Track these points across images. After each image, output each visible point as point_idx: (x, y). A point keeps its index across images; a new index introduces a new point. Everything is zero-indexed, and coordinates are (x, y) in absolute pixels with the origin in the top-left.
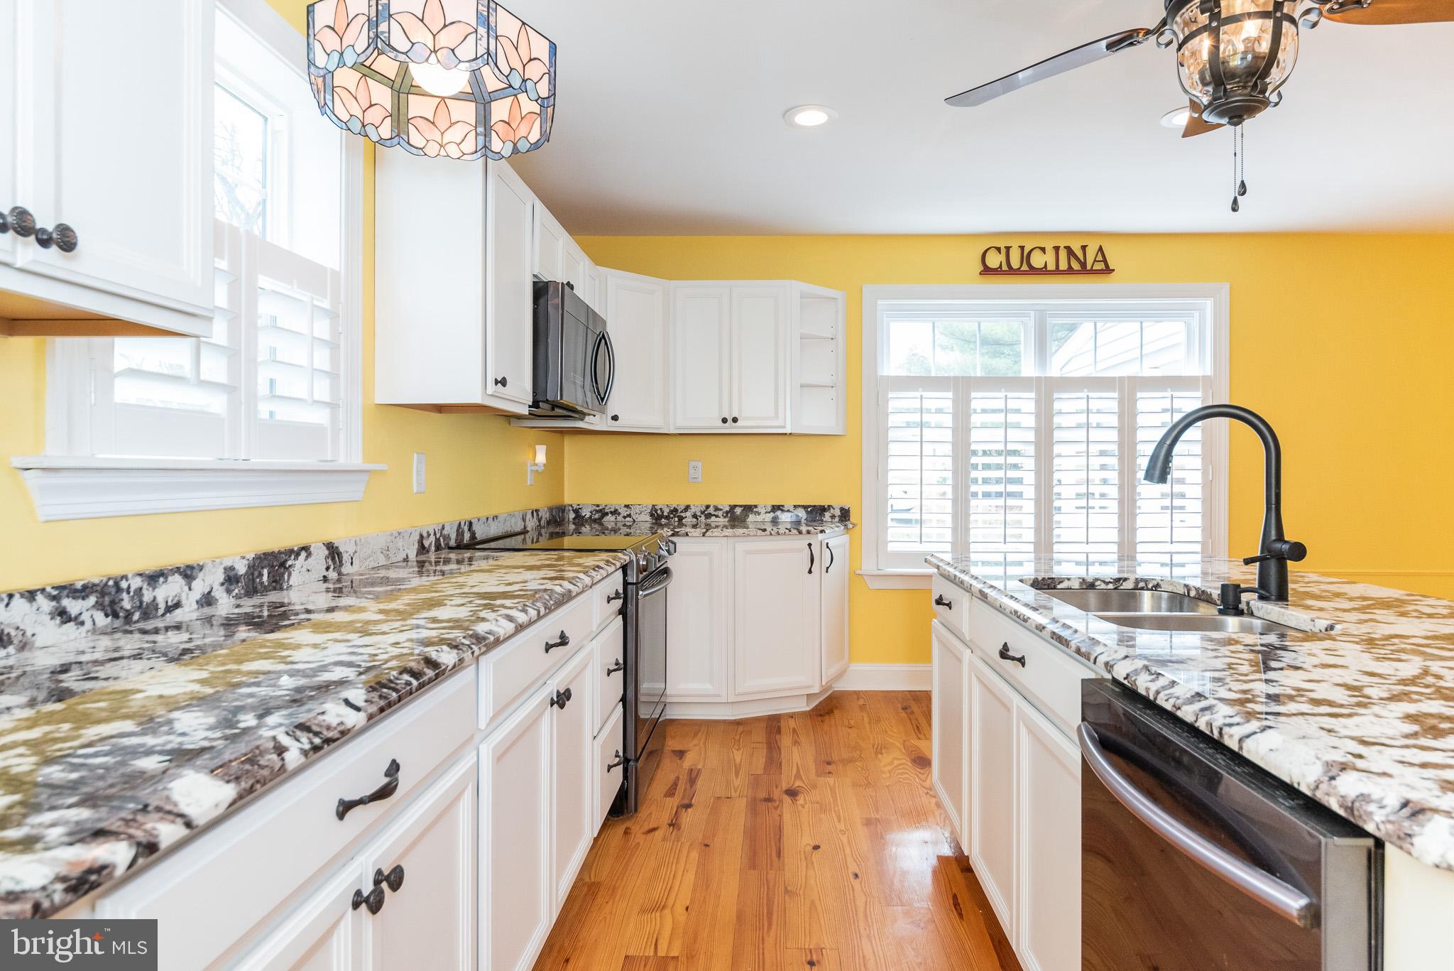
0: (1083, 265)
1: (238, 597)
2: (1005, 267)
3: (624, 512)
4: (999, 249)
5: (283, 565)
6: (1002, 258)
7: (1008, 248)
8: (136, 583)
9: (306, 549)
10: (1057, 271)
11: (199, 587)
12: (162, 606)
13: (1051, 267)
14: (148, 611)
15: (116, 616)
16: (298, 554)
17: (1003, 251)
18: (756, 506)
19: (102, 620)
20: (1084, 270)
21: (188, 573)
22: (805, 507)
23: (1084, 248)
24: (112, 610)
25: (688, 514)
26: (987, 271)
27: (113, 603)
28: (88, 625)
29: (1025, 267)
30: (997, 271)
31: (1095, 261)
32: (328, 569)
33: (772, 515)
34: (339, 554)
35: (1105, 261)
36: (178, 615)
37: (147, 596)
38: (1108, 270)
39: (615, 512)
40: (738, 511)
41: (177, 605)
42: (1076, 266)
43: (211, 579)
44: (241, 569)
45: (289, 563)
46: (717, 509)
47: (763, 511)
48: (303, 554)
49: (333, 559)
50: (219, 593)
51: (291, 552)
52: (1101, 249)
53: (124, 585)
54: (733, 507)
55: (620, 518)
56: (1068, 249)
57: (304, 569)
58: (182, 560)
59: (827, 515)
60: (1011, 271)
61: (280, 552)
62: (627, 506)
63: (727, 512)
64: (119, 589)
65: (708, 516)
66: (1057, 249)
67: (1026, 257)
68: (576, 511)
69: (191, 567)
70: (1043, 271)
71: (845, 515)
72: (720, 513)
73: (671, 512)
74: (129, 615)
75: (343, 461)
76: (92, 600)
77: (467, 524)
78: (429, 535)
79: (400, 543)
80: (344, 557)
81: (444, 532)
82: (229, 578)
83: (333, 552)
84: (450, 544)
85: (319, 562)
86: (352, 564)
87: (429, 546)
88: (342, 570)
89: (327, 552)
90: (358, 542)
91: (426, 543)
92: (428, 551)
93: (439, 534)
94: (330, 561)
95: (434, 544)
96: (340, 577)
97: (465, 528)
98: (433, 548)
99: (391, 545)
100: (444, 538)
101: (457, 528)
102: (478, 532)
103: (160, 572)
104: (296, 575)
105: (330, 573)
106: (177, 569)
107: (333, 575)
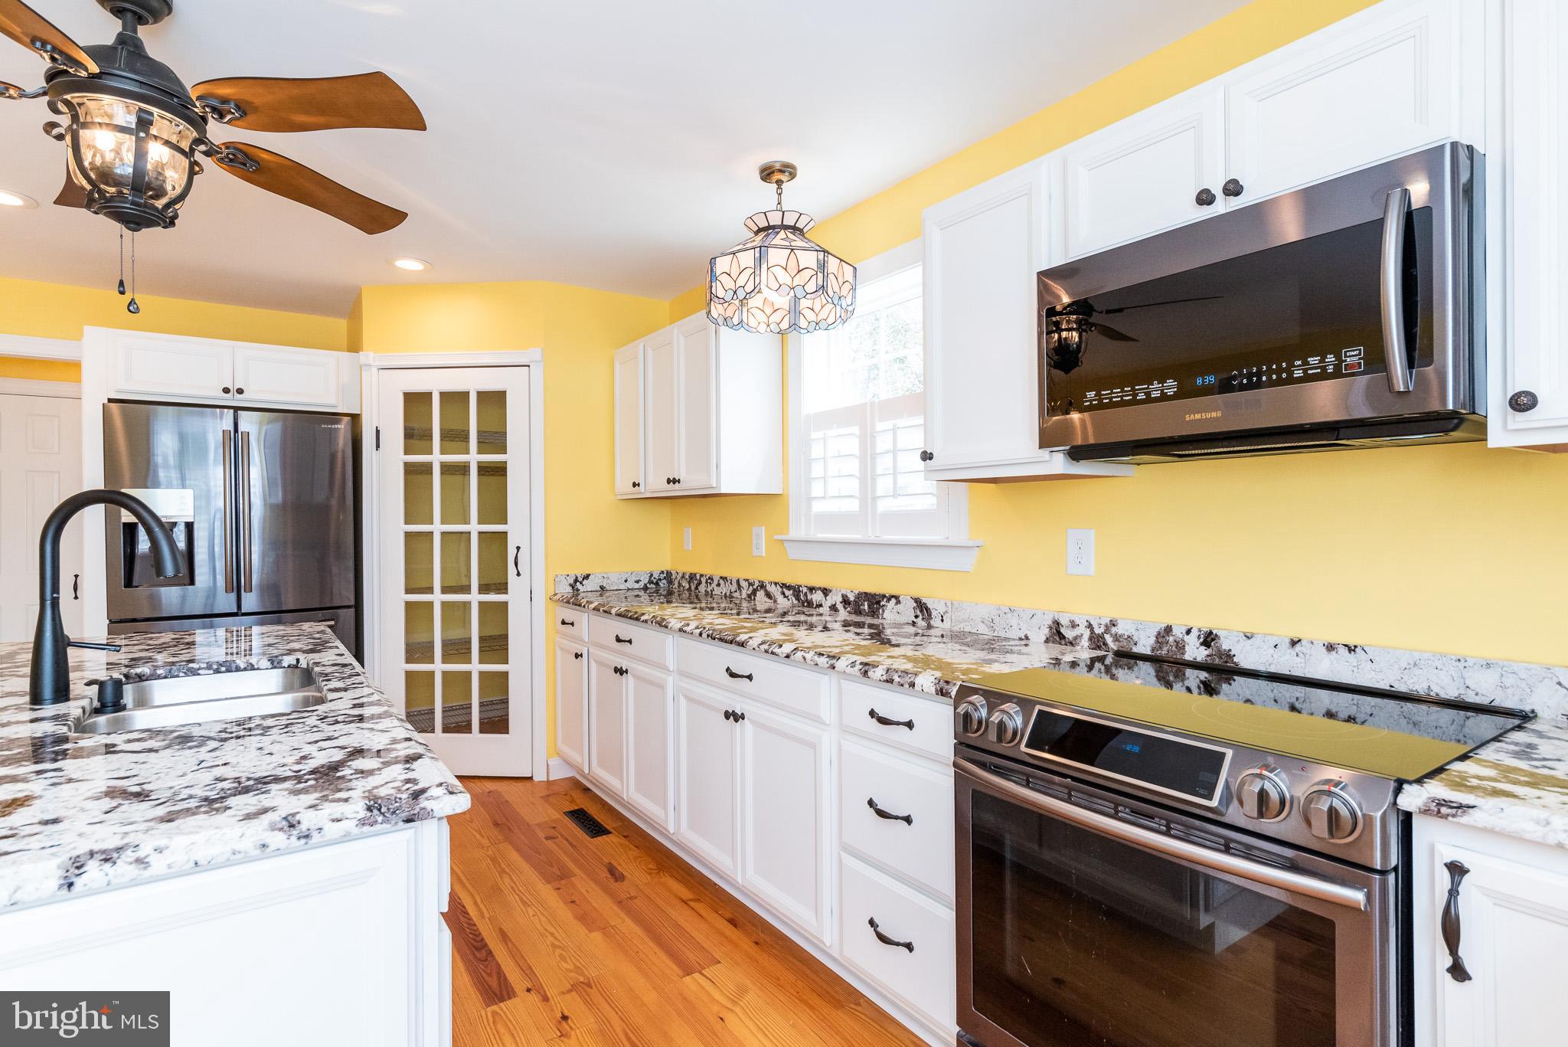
1: (849, 612)
5: (878, 603)
8: (805, 590)
9: (898, 599)
11: (830, 600)
14: (810, 604)
15: (799, 601)
16: (889, 600)
19: (794, 599)
21: (826, 592)
32: (916, 617)
34: (927, 609)
36: (821, 610)
37: (809, 596)
41: (821, 605)
43: (835, 598)
44: (852, 598)
45: (882, 603)
48: (893, 601)
49: (921, 611)
50: (840, 606)
51: (884, 596)
57: (895, 611)
58: (823, 585)
61: (875, 594)
64: (799, 590)
69: (827, 590)
74: (803, 603)
75: (956, 538)
76: (791, 592)
77: (1195, 633)
78: (1074, 625)
79: (1014, 622)
80: (934, 613)
81: (1114, 630)
82: (846, 601)
83: (921, 607)
84: (1135, 650)
85: (907, 610)
86: (942, 621)
87: (1076, 638)
88: (932, 622)
89: (915, 605)
90: (949, 604)
91: (1069, 634)
92: (1071, 643)
93: (1102, 630)
94: (919, 613)
95: (1090, 639)
96: (929, 627)
97: (1187, 638)
98: (1085, 642)
99: (997, 620)
100: (1117, 638)
101: (1159, 633)
102: (1245, 658)
103: (814, 588)
104: (889, 612)
105: (919, 620)
106: (820, 588)
107: (921, 623)
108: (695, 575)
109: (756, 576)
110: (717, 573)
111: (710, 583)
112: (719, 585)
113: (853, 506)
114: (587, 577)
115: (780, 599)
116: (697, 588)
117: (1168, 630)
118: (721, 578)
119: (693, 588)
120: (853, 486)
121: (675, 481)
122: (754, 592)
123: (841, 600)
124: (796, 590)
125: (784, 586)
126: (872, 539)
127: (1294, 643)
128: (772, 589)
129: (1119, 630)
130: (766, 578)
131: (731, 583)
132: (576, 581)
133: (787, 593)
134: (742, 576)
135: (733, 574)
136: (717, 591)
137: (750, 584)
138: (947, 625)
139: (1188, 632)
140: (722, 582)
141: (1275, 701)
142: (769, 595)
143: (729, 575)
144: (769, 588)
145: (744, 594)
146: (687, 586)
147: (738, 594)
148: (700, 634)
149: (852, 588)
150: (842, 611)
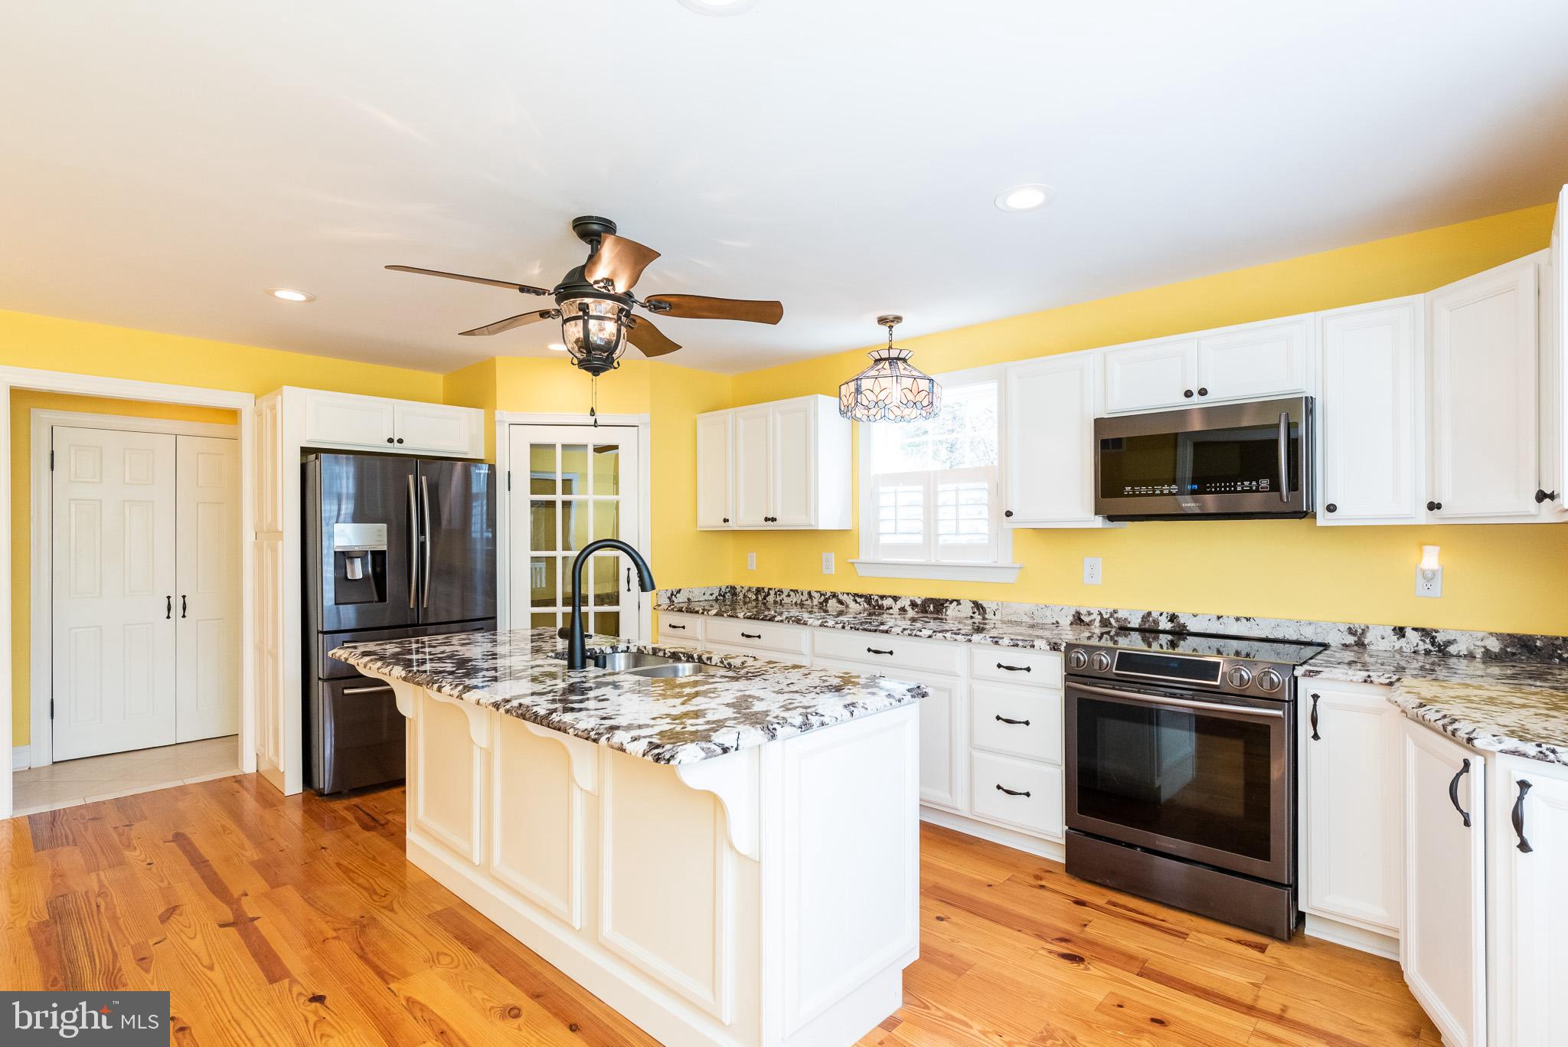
1: (916, 612)
5: (943, 605)
8: (876, 598)
9: (959, 602)
11: (900, 604)
12: (886, 607)
14: (881, 607)
15: (870, 606)
16: (951, 602)
19: (865, 604)
21: (895, 599)
24: (870, 603)
27: (869, 601)
28: (863, 606)
32: (974, 613)
34: (983, 608)
36: (891, 611)
37: (880, 602)
41: (891, 608)
43: (906, 603)
44: (919, 602)
45: (945, 605)
48: (955, 603)
49: (978, 609)
50: (908, 608)
51: (947, 600)
53: (873, 597)
57: (956, 610)
58: (893, 594)
61: (939, 599)
64: (871, 598)
69: (896, 597)
74: (874, 607)
75: (1002, 562)
76: (863, 599)
77: (1165, 615)
78: (1089, 614)
79: (1048, 613)
80: (988, 610)
81: (1116, 615)
82: (913, 604)
83: (978, 606)
84: (1129, 626)
85: (967, 609)
86: (995, 615)
87: (1091, 621)
88: (986, 616)
89: (973, 605)
90: (1000, 604)
91: (1086, 619)
92: (1088, 625)
93: (1108, 616)
94: (976, 610)
95: (1100, 621)
96: (984, 619)
97: (1160, 618)
98: (1097, 623)
99: (1036, 612)
100: (1117, 620)
101: (1144, 616)
102: (1193, 627)
103: (885, 596)
104: (951, 611)
105: (976, 615)
106: (890, 596)
107: (978, 618)
108: (763, 588)
109: (828, 589)
110: (786, 587)
111: (779, 595)
112: (789, 596)
113: (918, 539)
114: (679, 591)
115: (852, 605)
116: (765, 598)
117: (1149, 614)
118: (791, 590)
119: (760, 599)
120: (919, 526)
121: (774, 520)
122: (826, 601)
123: (909, 603)
124: (868, 599)
125: (856, 595)
126: (933, 561)
127: (1219, 618)
128: (844, 598)
129: (1119, 615)
130: (838, 590)
131: (802, 594)
132: (672, 594)
133: (859, 600)
134: (813, 589)
135: (804, 587)
136: (787, 600)
137: (821, 595)
138: (998, 616)
139: (1161, 614)
140: (792, 593)
141: (1209, 648)
142: (841, 602)
143: (800, 589)
144: (841, 597)
145: (816, 602)
146: (754, 597)
147: (809, 602)
148: (843, 627)
149: (919, 596)
150: (911, 613)
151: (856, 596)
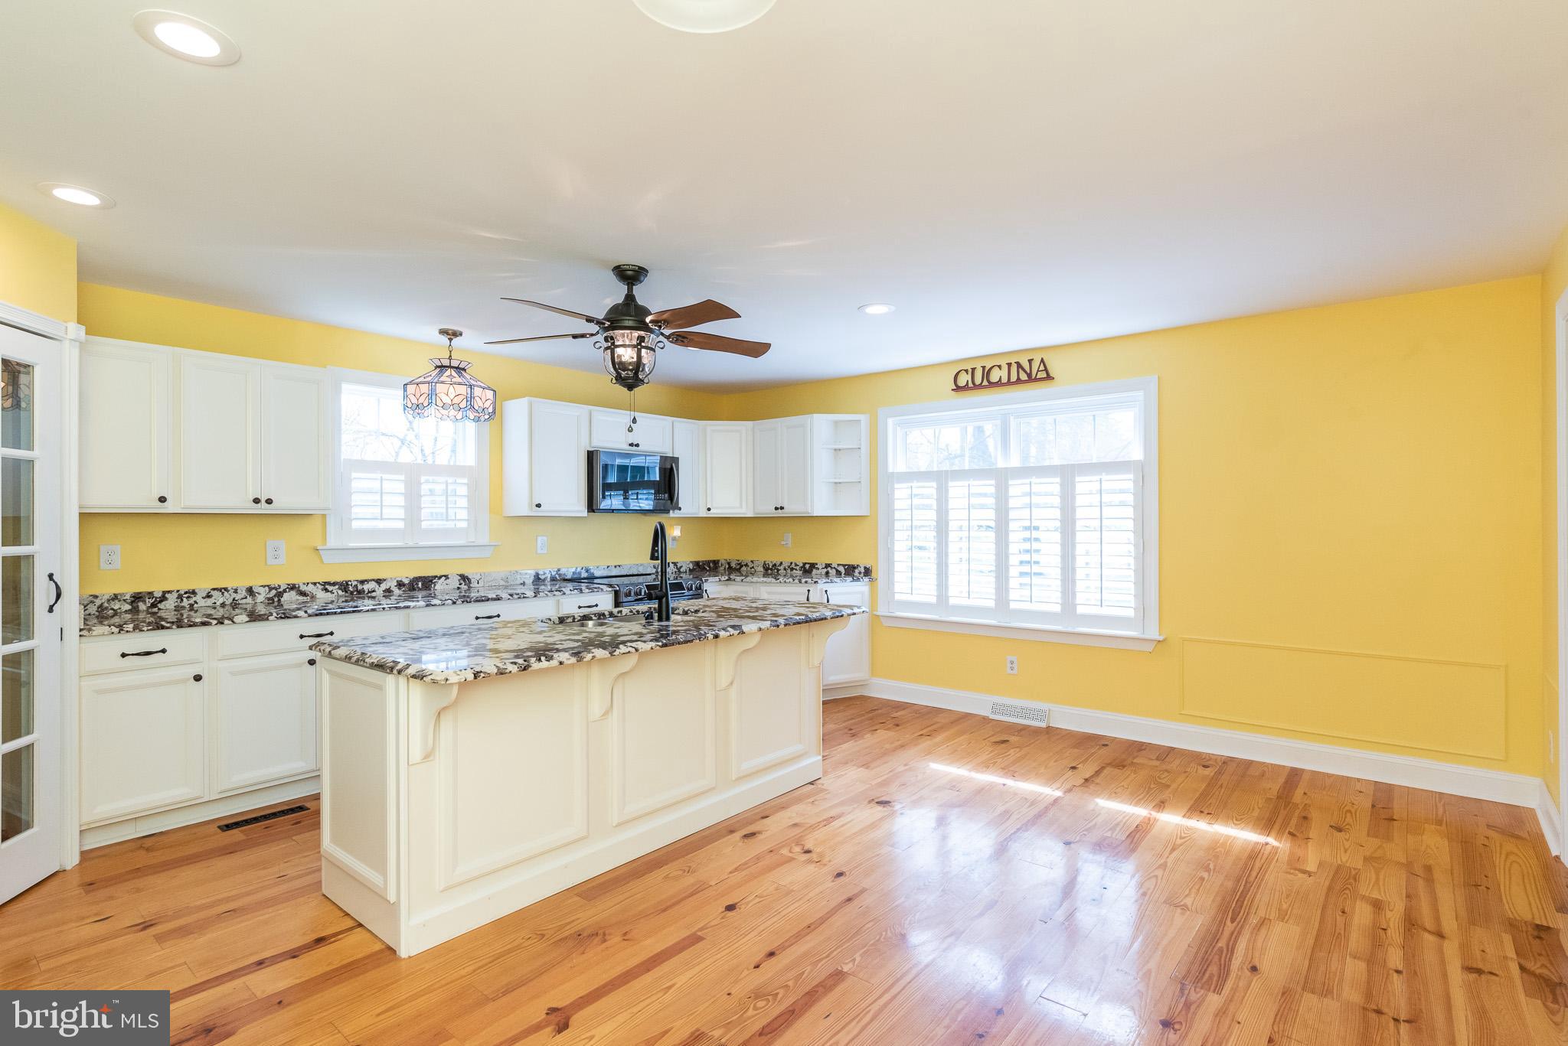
0: (1029, 375)
1: (403, 591)
2: (970, 385)
3: (750, 564)
4: (966, 371)
5: (431, 581)
6: (969, 377)
7: (973, 369)
8: (354, 583)
9: (447, 577)
10: (1009, 383)
11: (384, 586)
12: (366, 591)
13: (1005, 380)
14: (360, 592)
15: (346, 592)
16: (440, 578)
17: (970, 373)
18: (817, 564)
19: (340, 592)
20: (1031, 379)
21: (379, 582)
22: (844, 566)
23: (1030, 361)
24: (345, 590)
25: (782, 568)
26: (958, 388)
27: (345, 588)
28: (336, 593)
29: (985, 383)
30: (966, 388)
31: (1038, 371)
32: (460, 584)
33: (825, 570)
34: (468, 579)
35: (1046, 370)
36: (374, 594)
37: (360, 587)
38: (1049, 377)
39: (746, 565)
40: (807, 566)
41: (374, 591)
42: (1023, 377)
43: (393, 584)
44: (406, 581)
45: (435, 581)
46: (796, 565)
47: (820, 567)
48: (444, 578)
49: (464, 581)
50: (395, 589)
51: (436, 576)
52: (1042, 361)
53: (350, 583)
54: (805, 564)
55: (749, 569)
56: (1018, 363)
57: (445, 584)
58: (376, 578)
59: (857, 571)
60: (976, 387)
61: (430, 577)
62: (752, 561)
63: (802, 567)
64: (347, 584)
65: (792, 569)
66: (1009, 365)
67: (987, 373)
68: (729, 564)
69: (380, 580)
70: (999, 384)
71: (867, 572)
72: (798, 568)
73: (773, 566)
74: (352, 593)
75: (480, 542)
76: (337, 587)
78: (544, 573)
79: (519, 576)
80: (472, 580)
81: (559, 572)
82: (400, 585)
83: (464, 578)
84: (566, 578)
85: (454, 582)
86: (478, 583)
87: (545, 578)
88: (471, 585)
89: (459, 578)
90: (483, 575)
91: (542, 577)
92: (544, 581)
93: (556, 573)
94: (462, 582)
95: (551, 577)
96: (469, 588)
98: (549, 579)
99: (509, 577)
100: (560, 575)
102: (597, 573)
103: (366, 581)
104: (439, 586)
105: (463, 586)
106: (374, 580)
107: (464, 587)
108: (150, 594)
109: (282, 582)
110: (202, 585)
111: (188, 597)
112: (209, 596)
113: (401, 525)
115: (321, 595)
116: (153, 605)
117: (576, 569)
118: (214, 589)
120: (399, 512)
121: (268, 501)
122: (280, 595)
123: (395, 584)
124: (344, 586)
125: (326, 583)
126: (411, 544)
127: (608, 567)
128: (310, 588)
129: (561, 572)
130: (297, 581)
131: (235, 592)
133: (330, 588)
134: (255, 583)
135: (243, 583)
136: (202, 603)
137: (271, 589)
138: (481, 583)
140: (215, 594)
142: (303, 594)
143: (229, 585)
144: (303, 588)
145: (260, 598)
146: (128, 607)
147: (249, 600)
148: (454, 603)
149: (406, 576)
150: (397, 591)
151: (325, 586)
